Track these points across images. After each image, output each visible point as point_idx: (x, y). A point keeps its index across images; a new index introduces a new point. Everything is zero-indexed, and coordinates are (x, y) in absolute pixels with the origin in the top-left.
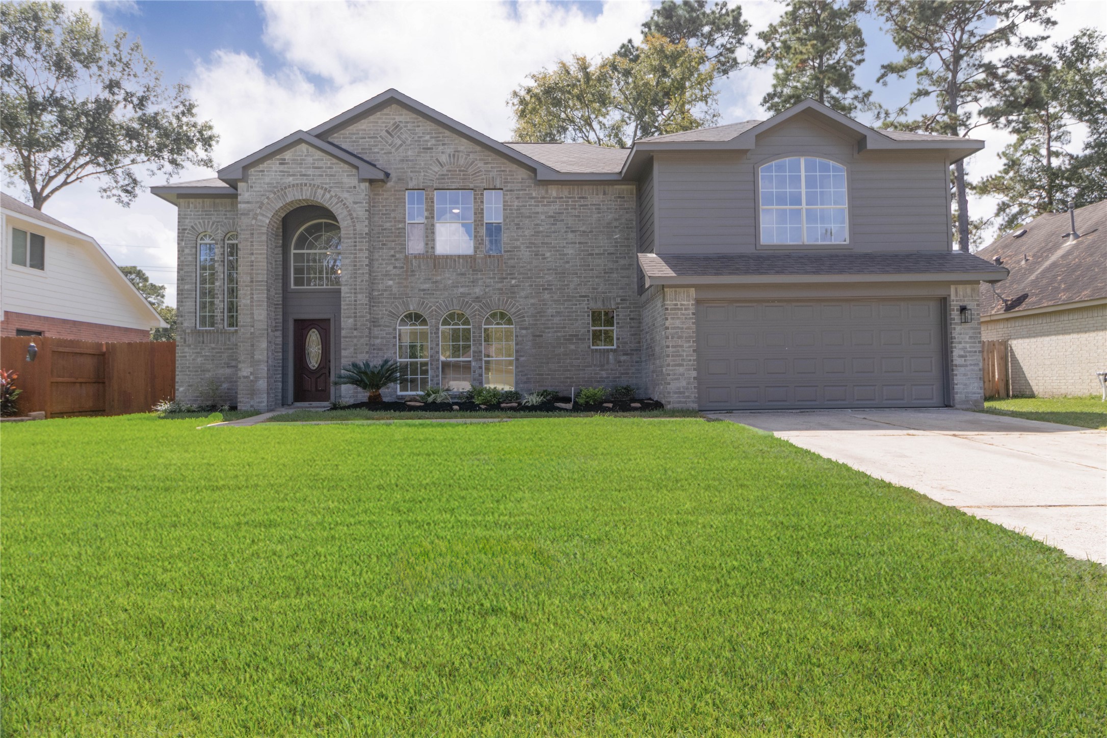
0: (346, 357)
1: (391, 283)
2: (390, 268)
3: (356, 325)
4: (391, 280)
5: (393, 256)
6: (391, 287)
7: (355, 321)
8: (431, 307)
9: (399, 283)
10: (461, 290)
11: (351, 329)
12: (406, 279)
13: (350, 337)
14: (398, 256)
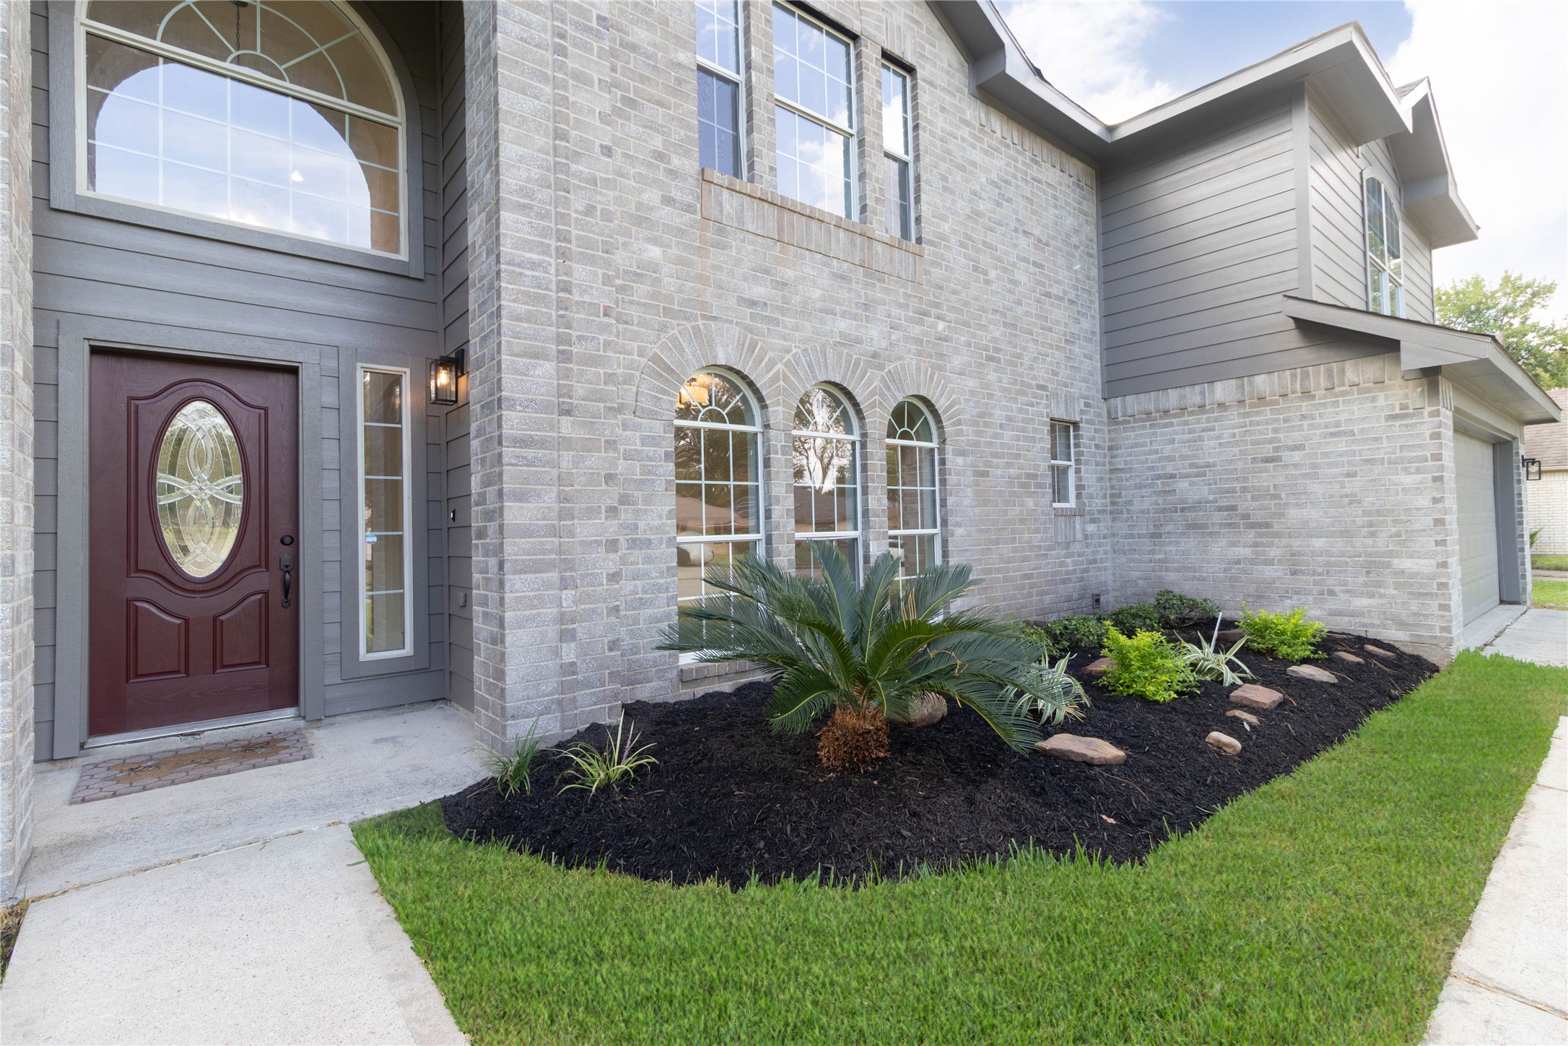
0: (526, 532)
1: (654, 252)
2: (652, 196)
3: (564, 392)
4: (655, 241)
5: (660, 156)
6: (655, 267)
7: (566, 374)
8: (772, 363)
9: (681, 261)
10: (843, 325)
11: (546, 407)
12: (701, 252)
13: (542, 444)
14: (676, 161)
